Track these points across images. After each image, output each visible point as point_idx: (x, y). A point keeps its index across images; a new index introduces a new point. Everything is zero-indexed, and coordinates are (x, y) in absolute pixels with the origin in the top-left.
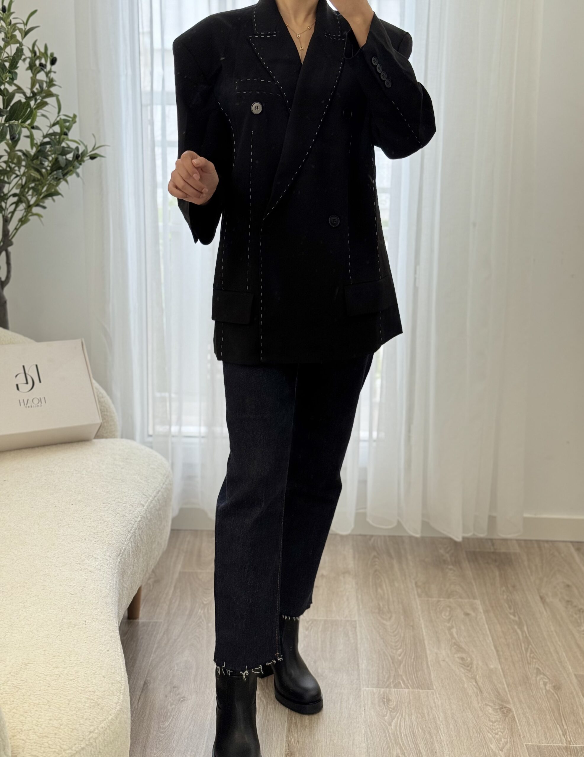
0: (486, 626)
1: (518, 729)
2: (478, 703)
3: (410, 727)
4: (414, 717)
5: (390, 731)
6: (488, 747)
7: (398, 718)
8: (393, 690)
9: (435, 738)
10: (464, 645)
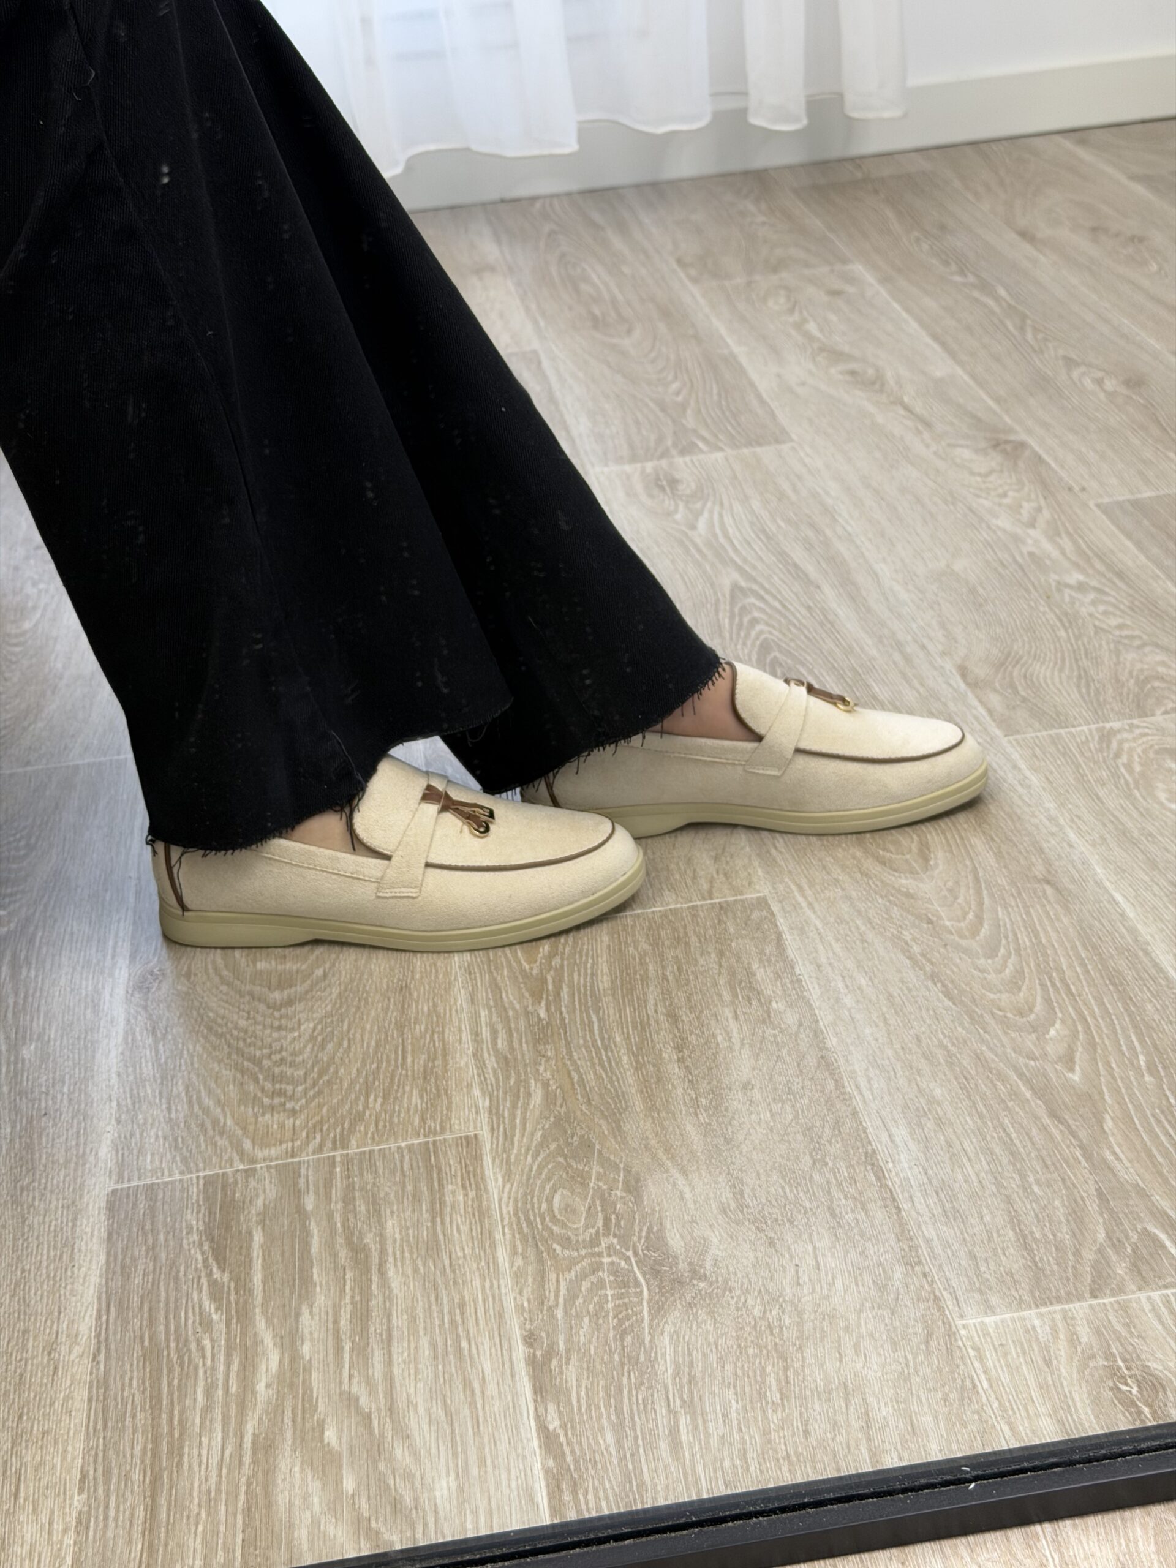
0: (896, 305)
1: (1061, 479)
2: (928, 446)
3: (752, 524)
4: (755, 503)
5: (698, 541)
6: (989, 527)
7: (711, 512)
8: (679, 461)
9: (829, 532)
10: (846, 349)
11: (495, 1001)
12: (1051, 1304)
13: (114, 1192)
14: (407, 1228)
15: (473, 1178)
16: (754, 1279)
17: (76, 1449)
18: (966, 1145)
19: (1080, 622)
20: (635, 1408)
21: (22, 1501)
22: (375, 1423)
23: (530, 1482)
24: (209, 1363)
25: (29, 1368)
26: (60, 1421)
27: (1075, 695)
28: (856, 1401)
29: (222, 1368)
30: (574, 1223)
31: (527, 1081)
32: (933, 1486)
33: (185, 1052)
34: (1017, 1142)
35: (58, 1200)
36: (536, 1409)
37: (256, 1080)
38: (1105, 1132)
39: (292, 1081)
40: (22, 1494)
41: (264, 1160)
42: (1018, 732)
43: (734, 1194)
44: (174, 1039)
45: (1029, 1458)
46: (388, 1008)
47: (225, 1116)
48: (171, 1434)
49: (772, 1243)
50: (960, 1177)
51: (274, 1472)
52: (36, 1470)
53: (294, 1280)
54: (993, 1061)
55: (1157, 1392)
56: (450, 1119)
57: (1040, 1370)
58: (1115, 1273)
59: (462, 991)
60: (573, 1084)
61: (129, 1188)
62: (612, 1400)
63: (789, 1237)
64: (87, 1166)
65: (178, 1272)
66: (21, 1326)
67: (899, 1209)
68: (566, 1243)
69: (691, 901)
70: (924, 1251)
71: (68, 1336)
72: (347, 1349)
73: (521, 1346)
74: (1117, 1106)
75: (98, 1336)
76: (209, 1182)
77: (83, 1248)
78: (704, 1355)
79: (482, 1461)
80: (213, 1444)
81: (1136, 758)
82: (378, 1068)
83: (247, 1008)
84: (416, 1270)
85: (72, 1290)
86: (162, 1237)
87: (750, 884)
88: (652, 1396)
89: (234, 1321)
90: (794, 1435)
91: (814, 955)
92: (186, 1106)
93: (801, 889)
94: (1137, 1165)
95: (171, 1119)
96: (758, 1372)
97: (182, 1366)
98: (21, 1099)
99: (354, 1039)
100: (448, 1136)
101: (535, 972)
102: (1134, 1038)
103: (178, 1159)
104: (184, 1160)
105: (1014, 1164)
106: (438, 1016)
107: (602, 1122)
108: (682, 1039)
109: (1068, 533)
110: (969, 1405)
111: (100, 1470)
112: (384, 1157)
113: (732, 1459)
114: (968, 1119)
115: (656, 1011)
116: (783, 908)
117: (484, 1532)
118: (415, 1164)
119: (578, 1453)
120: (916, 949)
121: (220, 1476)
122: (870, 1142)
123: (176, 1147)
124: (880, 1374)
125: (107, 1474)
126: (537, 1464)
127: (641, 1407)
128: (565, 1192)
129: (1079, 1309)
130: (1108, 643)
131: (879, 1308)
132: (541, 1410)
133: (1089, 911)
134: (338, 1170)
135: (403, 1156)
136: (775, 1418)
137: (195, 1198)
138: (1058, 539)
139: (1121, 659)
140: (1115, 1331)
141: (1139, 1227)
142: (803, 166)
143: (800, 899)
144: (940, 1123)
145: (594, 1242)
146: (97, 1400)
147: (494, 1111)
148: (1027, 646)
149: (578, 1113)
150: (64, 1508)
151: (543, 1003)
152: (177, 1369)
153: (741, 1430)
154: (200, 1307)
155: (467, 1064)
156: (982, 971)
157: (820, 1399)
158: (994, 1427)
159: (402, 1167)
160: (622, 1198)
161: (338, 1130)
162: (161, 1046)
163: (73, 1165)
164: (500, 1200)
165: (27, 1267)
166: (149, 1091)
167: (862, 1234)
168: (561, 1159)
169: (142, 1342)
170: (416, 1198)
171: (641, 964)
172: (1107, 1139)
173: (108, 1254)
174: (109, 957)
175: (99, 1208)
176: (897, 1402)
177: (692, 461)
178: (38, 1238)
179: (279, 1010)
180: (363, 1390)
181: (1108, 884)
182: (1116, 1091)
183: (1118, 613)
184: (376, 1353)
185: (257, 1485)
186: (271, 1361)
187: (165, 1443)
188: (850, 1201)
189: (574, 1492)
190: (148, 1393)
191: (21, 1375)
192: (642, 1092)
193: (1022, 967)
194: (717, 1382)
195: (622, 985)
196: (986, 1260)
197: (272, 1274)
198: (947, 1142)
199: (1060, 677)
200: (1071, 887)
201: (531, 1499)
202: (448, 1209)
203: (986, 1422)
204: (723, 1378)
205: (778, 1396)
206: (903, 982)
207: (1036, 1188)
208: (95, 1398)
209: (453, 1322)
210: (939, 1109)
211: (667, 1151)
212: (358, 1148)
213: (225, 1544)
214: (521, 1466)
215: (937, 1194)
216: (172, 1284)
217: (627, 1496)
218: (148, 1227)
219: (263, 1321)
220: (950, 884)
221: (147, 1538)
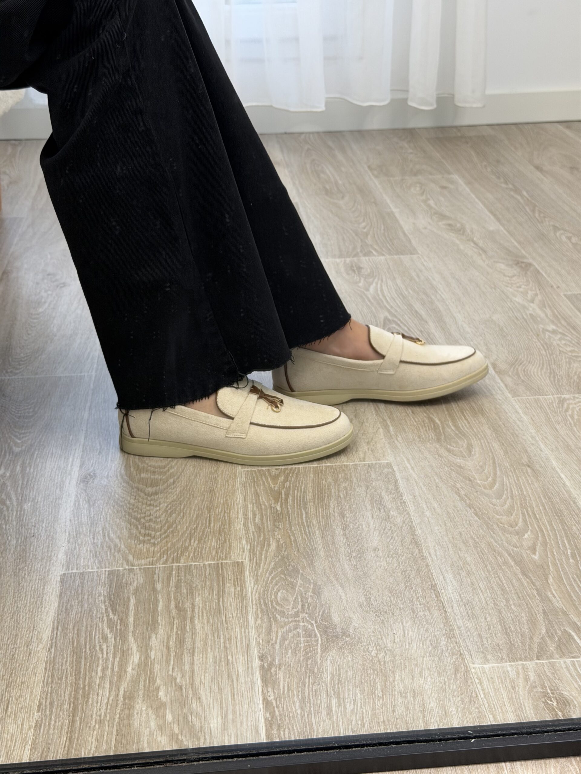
0: (473, 196)
1: (548, 282)
2: (484, 261)
3: (396, 290)
4: (399, 281)
5: (369, 296)
6: (511, 301)
7: (377, 284)
8: (363, 258)
9: (433, 297)
10: (448, 214)
11: (256, 501)
12: (517, 661)
13: (64, 574)
14: (206, 602)
15: (239, 581)
16: (373, 638)
17: (38, 691)
18: (481, 584)
19: (552, 348)
20: (311, 693)
21: (9, 713)
22: (184, 690)
23: (257, 724)
24: (105, 656)
25: (17, 652)
26: (30, 678)
27: (548, 381)
28: (419, 698)
29: (111, 660)
30: (287, 606)
31: (269, 539)
32: (454, 739)
33: (103, 513)
34: (505, 585)
35: (37, 576)
36: (263, 690)
37: (137, 528)
38: (548, 584)
39: (154, 530)
40: (9, 710)
41: (138, 565)
42: (519, 396)
43: (366, 598)
44: (99, 506)
45: (502, 729)
46: (204, 500)
47: (121, 543)
48: (84, 688)
49: (383, 623)
50: (477, 599)
51: (133, 709)
52: (17, 699)
53: (149, 622)
54: (497, 547)
55: (566, 705)
56: (230, 554)
57: (509, 691)
58: (549, 649)
59: (240, 495)
60: (291, 542)
61: (72, 573)
62: (300, 689)
63: (391, 621)
64: (52, 561)
65: (93, 613)
66: (14, 632)
67: (446, 612)
68: (283, 614)
69: (354, 462)
70: (457, 632)
71: (37, 639)
72: (172, 655)
73: (257, 660)
74: (555, 572)
75: (52, 640)
76: (111, 573)
77: (47, 599)
78: (346, 671)
79: (234, 711)
80: (104, 694)
81: (576, 413)
82: (197, 527)
83: (135, 494)
84: (208, 622)
85: (40, 618)
86: (86, 597)
87: (384, 456)
88: (320, 688)
89: (119, 638)
90: (387, 712)
91: (413, 491)
92: (102, 538)
93: (408, 460)
94: (563, 600)
95: (94, 543)
96: (372, 682)
97: (92, 657)
98: (22, 528)
99: (186, 513)
100: (229, 561)
101: (276, 488)
102: (566, 541)
103: (96, 561)
104: (100, 562)
105: (503, 595)
106: (228, 505)
107: (304, 560)
108: (346, 525)
109: (549, 306)
110: (474, 705)
111: (48, 702)
112: (197, 568)
113: (357, 721)
114: (482, 572)
115: (334, 511)
116: (399, 468)
117: (233, 743)
118: (211, 573)
119: (282, 712)
120: (462, 492)
121: (106, 709)
122: (434, 580)
123: (96, 556)
124: (431, 687)
125: (52, 704)
126: (261, 716)
127: (314, 693)
128: (284, 591)
129: (531, 664)
130: (565, 358)
131: (433, 656)
132: (265, 691)
133: (548, 481)
134: (174, 572)
135: (206, 569)
136: (379, 703)
137: (103, 580)
138: (545, 309)
139: (571, 366)
140: (547, 676)
141: (562, 629)
142: (433, 128)
143: (408, 465)
144: (468, 573)
145: (297, 615)
146: (49, 669)
147: (252, 551)
148: (526, 356)
149: (293, 555)
150: (29, 718)
151: (279, 503)
152: (89, 658)
153: (361, 707)
154: (102, 630)
155: (240, 528)
156: (494, 505)
157: (401, 696)
158: (485, 715)
159: (205, 574)
160: (311, 596)
161: (175, 554)
162: (92, 509)
163: (45, 561)
164: (252, 593)
165: (20, 606)
166: (85, 529)
167: (427, 622)
168: (282, 576)
169: (73, 644)
170: (211, 588)
171: (328, 489)
172: (549, 587)
173: (59, 603)
174: (70, 465)
175: (56, 581)
176: (439, 701)
177: (369, 259)
178: (25, 593)
179: (151, 496)
180: (179, 674)
181: (558, 470)
182: (555, 565)
183: (571, 345)
184: (187, 658)
185: (124, 715)
186: (135, 658)
187: (81, 692)
188: (422, 606)
189: (279, 730)
190: (74, 668)
191: (13, 655)
192: (324, 548)
193: (514, 505)
194: (351, 684)
195: (318, 498)
196: (487, 638)
197: (138, 618)
198: (471, 582)
199: (541, 372)
200: (540, 469)
201: (258, 732)
202: (226, 594)
203: (482, 713)
204: (355, 683)
205: (381, 693)
206: (454, 506)
207: (513, 607)
208: (48, 669)
209: (225, 647)
210: (468, 567)
211: (336, 575)
212: (184, 563)
213: (107, 740)
214: (254, 716)
215: (465, 606)
216: (89, 619)
217: (304, 733)
218: (80, 592)
219: (133, 639)
220: (481, 464)
221: (69, 735)
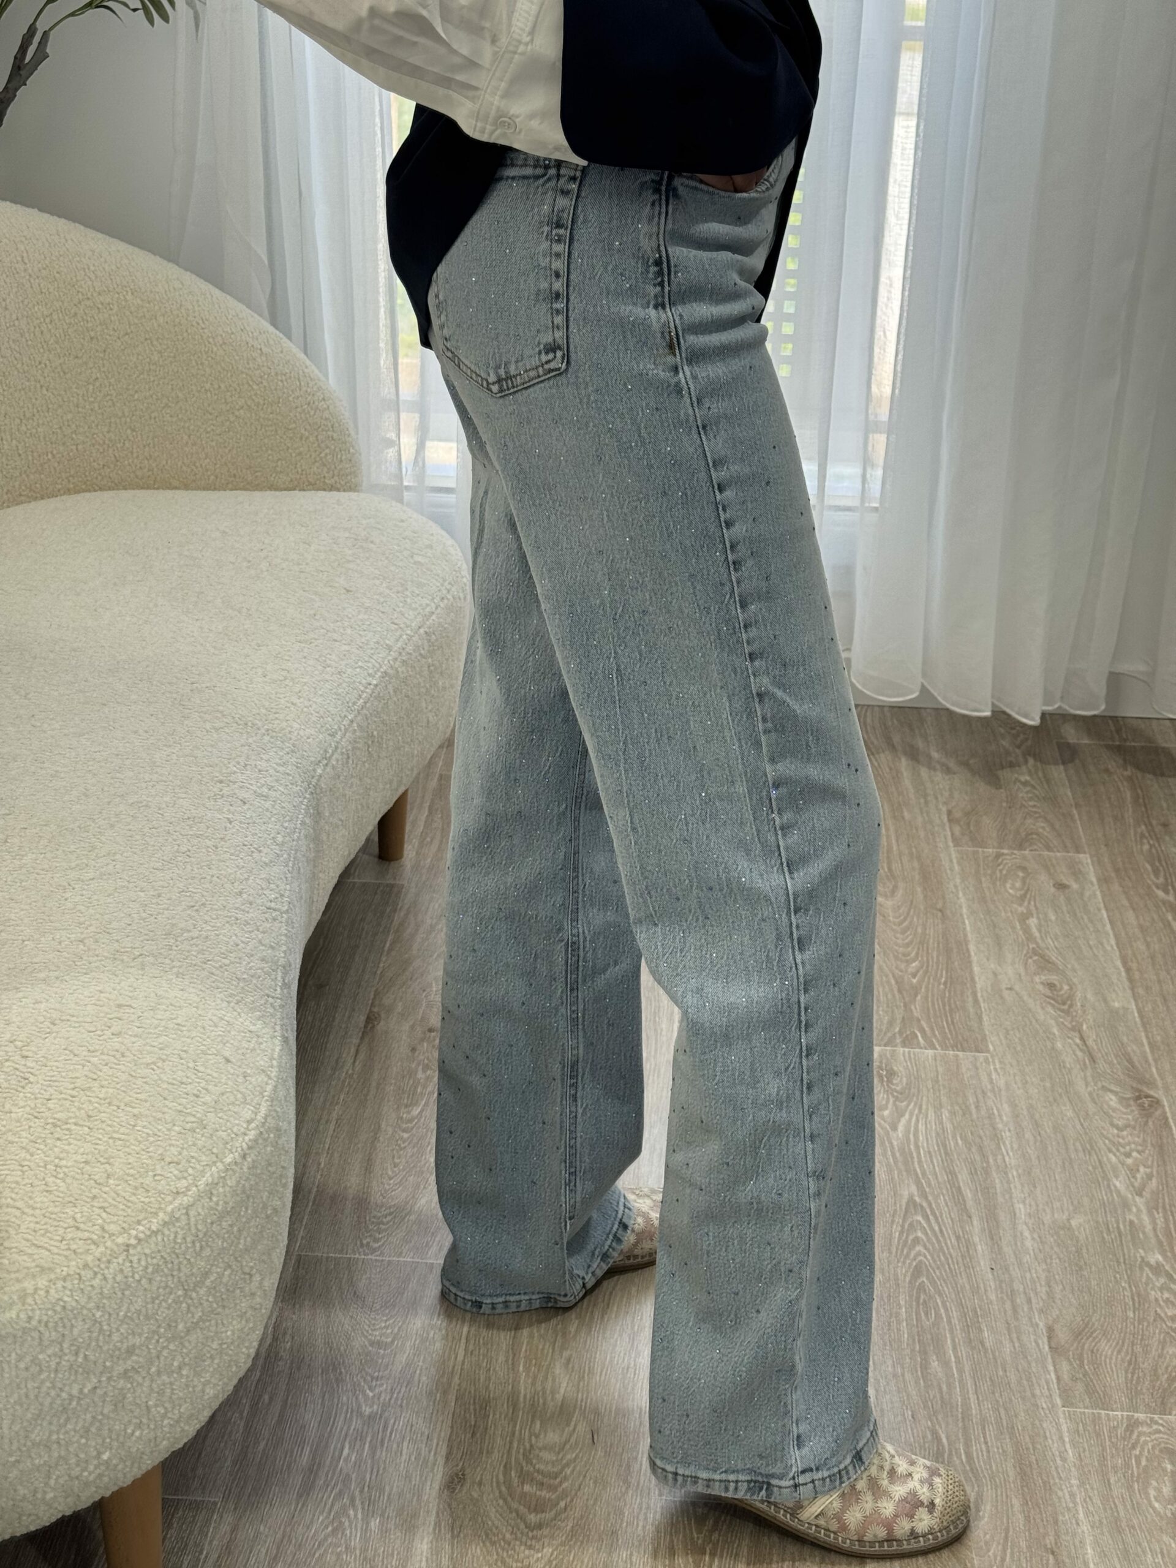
2: (1086, 1085)
3: (937, 1134)
4: (946, 1114)
5: (895, 1143)
6: (1109, 1187)
7: (911, 1114)
8: (901, 1051)
9: (991, 1160)
10: (1054, 956)
19: (1147, 1305)
27: (1122, 1379)
42: (1072, 1405)
81: (1146, 1452)
109: (1164, 1207)
130: (1160, 1333)
138: (1155, 1213)
139: (1165, 1351)
148: (1102, 1319)
177: (909, 1055)
199: (1117, 1358)
